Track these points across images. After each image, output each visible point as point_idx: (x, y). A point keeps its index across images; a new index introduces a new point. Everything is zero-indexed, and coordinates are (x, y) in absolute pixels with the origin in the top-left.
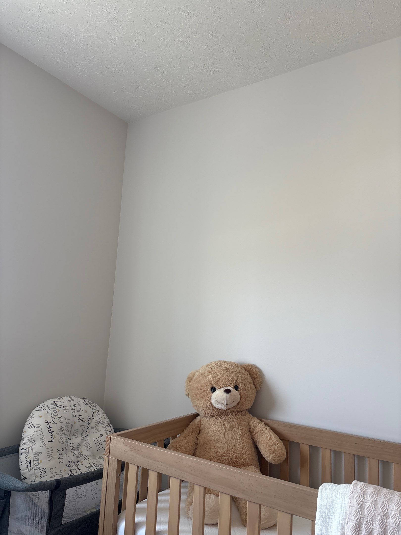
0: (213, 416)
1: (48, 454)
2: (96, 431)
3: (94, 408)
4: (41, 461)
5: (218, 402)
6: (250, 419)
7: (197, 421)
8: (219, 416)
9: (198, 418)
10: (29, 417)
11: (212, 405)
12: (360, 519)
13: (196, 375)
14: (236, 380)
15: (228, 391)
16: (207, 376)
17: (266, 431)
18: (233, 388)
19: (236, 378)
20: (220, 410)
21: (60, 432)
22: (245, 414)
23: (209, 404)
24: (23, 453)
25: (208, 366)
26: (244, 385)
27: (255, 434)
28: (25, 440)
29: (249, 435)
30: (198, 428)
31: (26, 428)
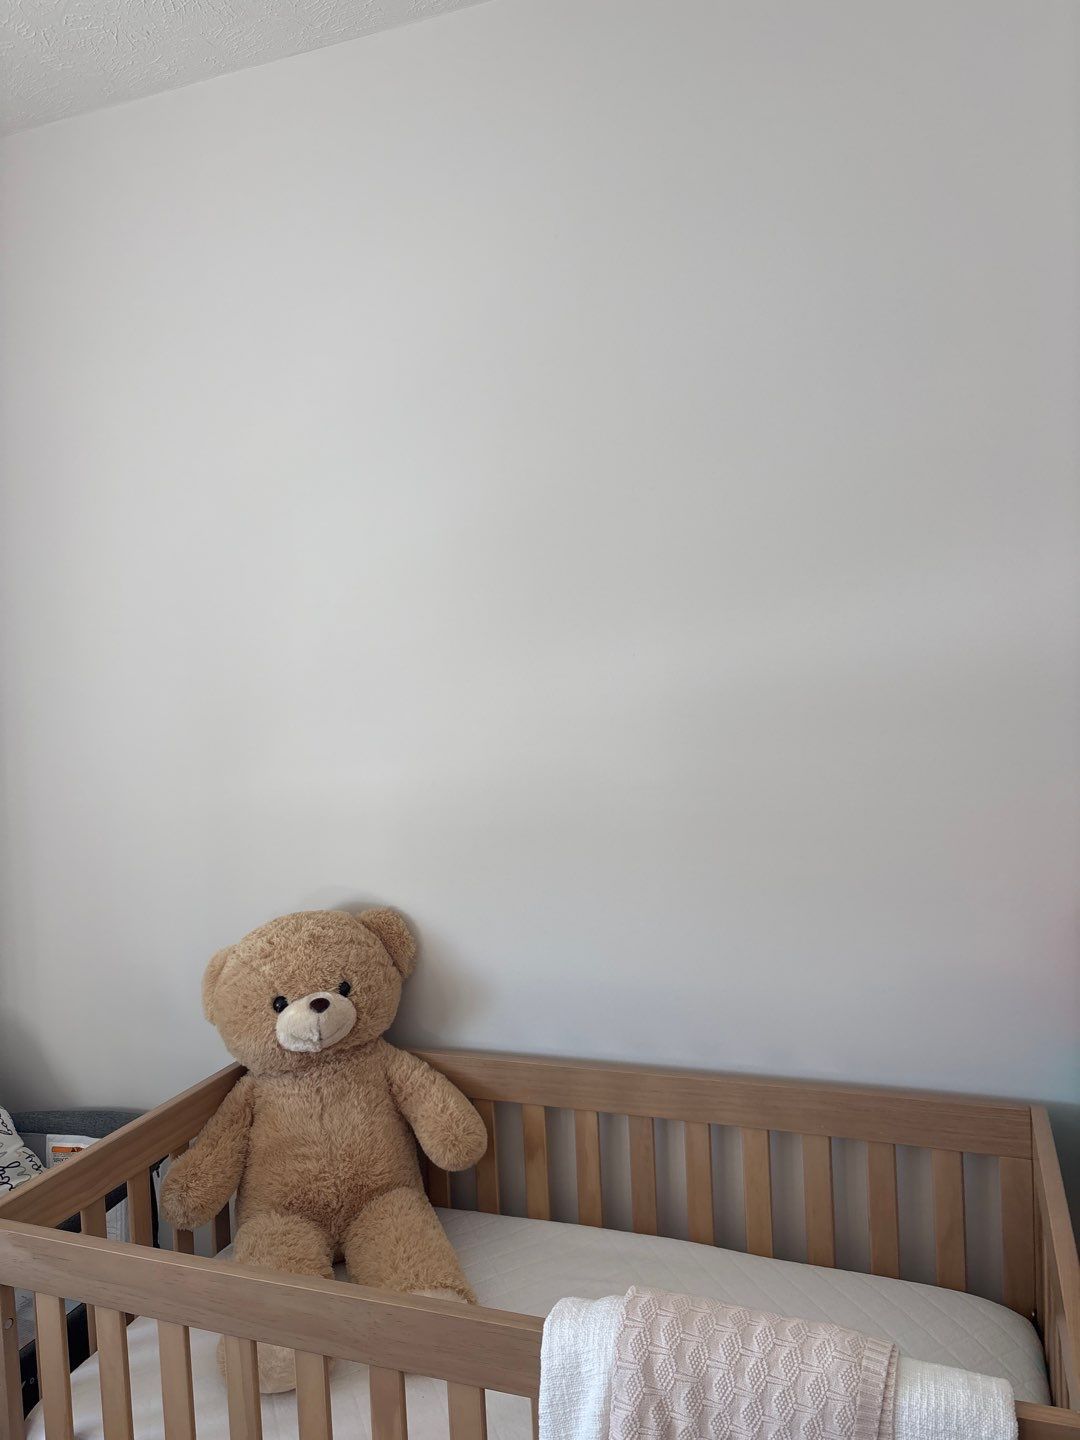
0: (287, 1072)
6: (391, 1057)
7: (243, 1090)
8: (304, 1068)
9: (246, 1080)
11: (279, 1046)
12: (644, 1398)
13: (228, 964)
14: (344, 968)
15: (320, 1005)
16: (260, 967)
17: (434, 1089)
18: (333, 991)
19: (341, 962)
20: (304, 1055)
22: (374, 1049)
23: (270, 1045)
25: (261, 935)
26: (365, 976)
27: (405, 1099)
29: (387, 1105)
30: (248, 1110)
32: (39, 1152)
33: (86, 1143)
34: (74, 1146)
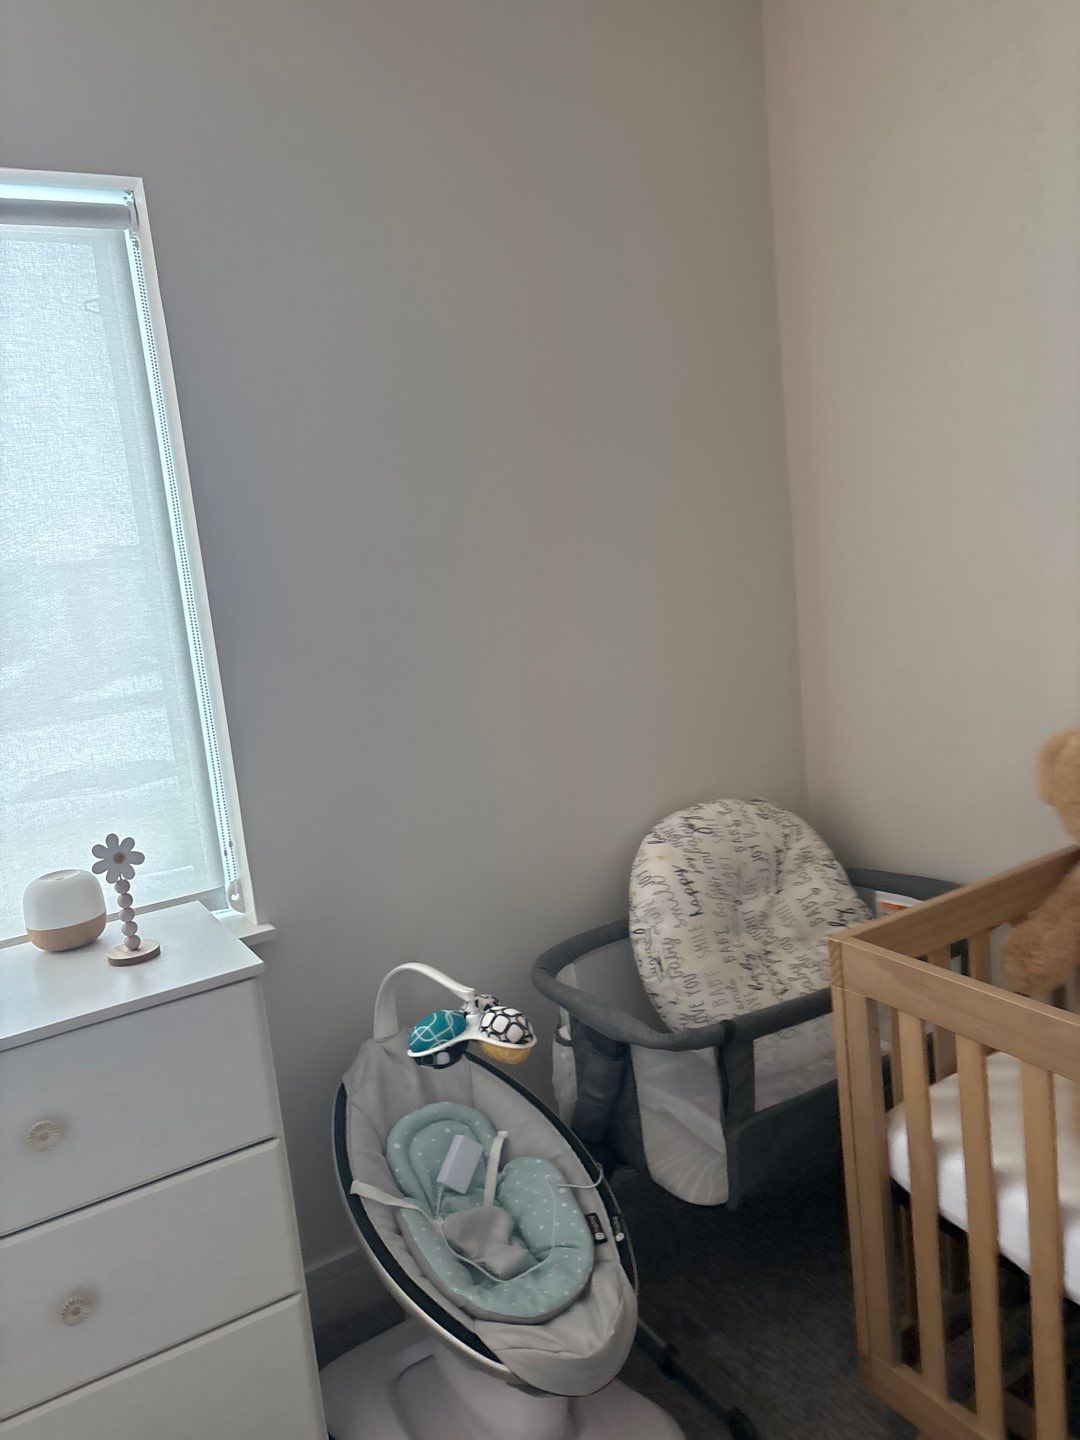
1: (697, 944)
2: (802, 880)
3: (787, 823)
4: (682, 959)
10: (637, 859)
21: (714, 890)
24: (640, 939)
28: (638, 913)
31: (635, 886)
32: (870, 904)
33: (911, 904)
34: (902, 904)
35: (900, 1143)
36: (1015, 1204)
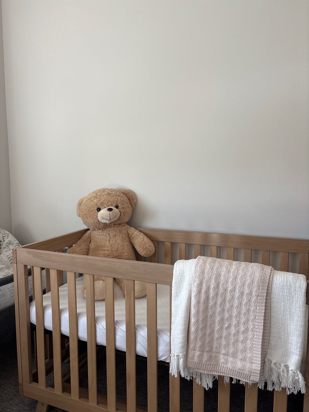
0: (100, 229)
2: (8, 250)
3: (4, 233)
5: (103, 218)
6: (129, 228)
7: (88, 234)
8: (105, 228)
9: (89, 232)
12: (202, 279)
13: (84, 200)
14: (117, 202)
15: (110, 210)
16: (93, 200)
17: (140, 236)
18: (114, 207)
19: (116, 200)
20: (105, 224)
22: (124, 225)
23: (96, 220)
25: (93, 193)
26: (122, 204)
27: (133, 239)
29: (128, 240)
30: (89, 239)
35: (33, 310)
36: (65, 317)
